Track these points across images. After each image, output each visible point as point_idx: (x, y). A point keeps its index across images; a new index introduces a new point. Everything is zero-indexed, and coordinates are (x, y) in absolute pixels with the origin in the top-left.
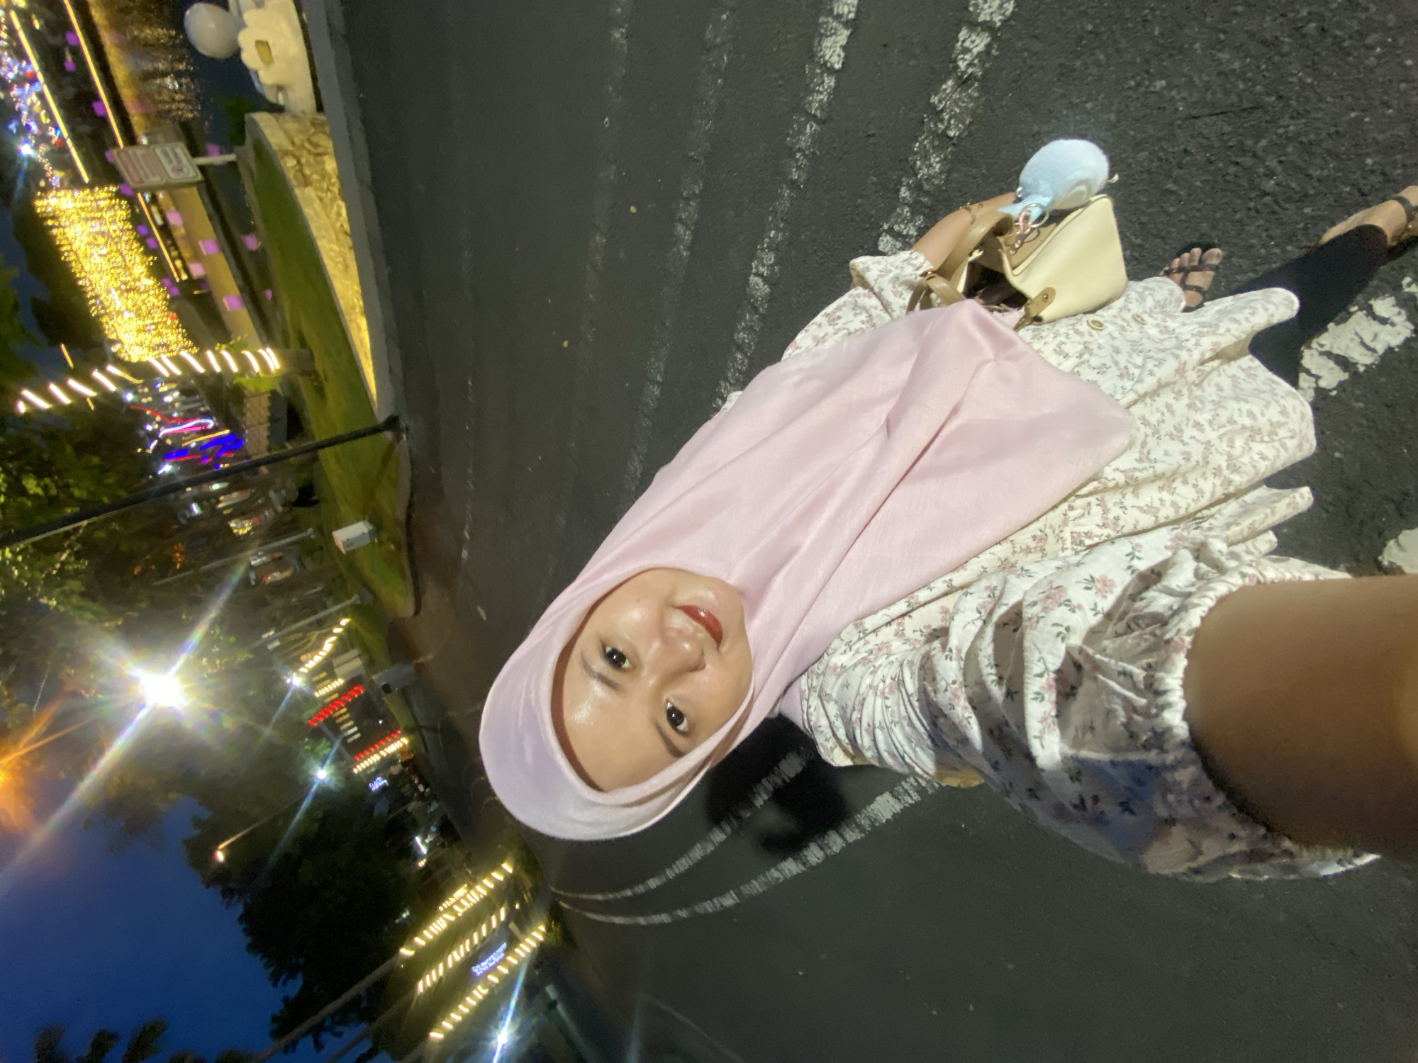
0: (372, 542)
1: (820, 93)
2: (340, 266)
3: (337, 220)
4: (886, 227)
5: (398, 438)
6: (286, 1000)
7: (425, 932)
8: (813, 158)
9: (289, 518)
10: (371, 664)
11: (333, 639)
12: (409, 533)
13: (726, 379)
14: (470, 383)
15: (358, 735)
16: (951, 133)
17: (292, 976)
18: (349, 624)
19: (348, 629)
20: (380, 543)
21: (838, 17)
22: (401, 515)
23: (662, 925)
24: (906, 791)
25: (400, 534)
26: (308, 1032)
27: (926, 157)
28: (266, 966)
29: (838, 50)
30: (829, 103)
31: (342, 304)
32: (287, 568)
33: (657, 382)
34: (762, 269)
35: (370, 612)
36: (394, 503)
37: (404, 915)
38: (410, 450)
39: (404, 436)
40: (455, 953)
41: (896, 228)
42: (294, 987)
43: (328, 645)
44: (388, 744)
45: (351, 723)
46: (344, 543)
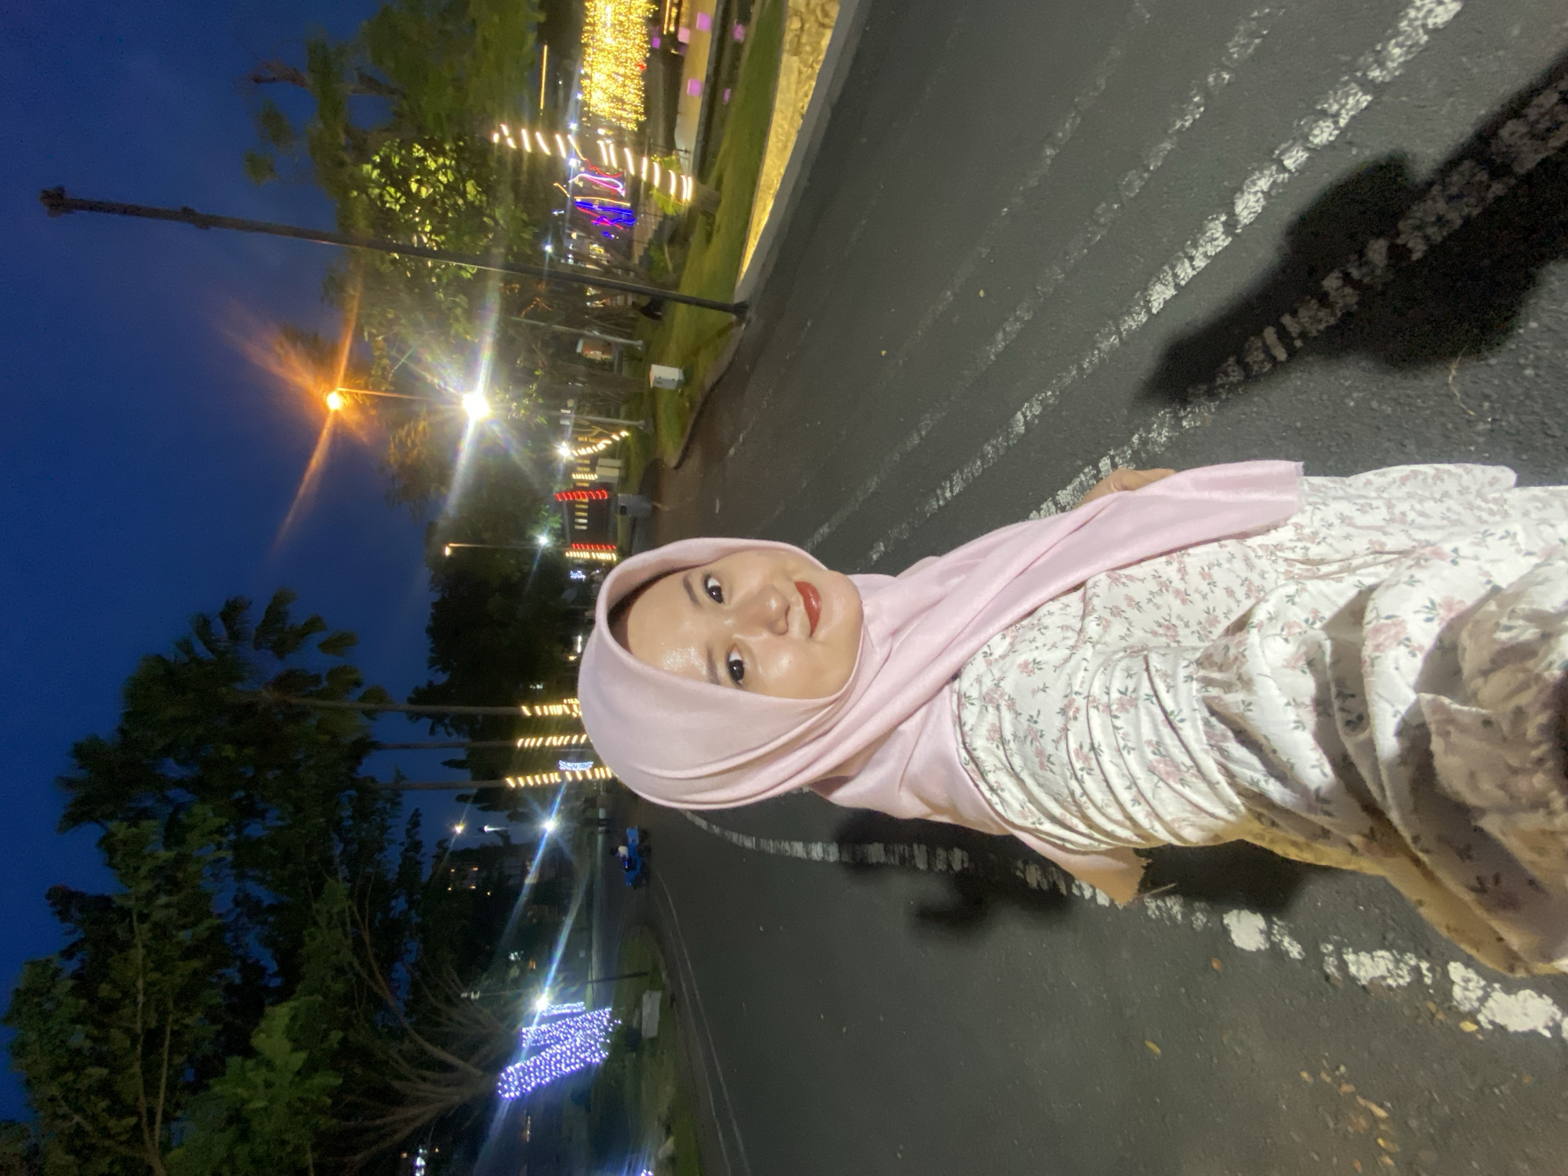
0: (676, 390)
1: (1134, 321)
2: (780, 145)
3: (802, 100)
4: (1112, 453)
5: (739, 324)
6: (430, 684)
7: (545, 707)
8: (1102, 360)
9: (632, 315)
10: (624, 480)
11: (609, 442)
12: (705, 402)
13: (961, 472)
14: (809, 324)
15: (585, 528)
16: (1185, 423)
17: (444, 670)
18: (626, 438)
19: (624, 440)
20: (682, 395)
21: (1175, 276)
22: (709, 382)
23: (699, 828)
24: (894, 853)
25: (699, 399)
26: (430, 715)
27: (1161, 426)
28: (432, 650)
29: (1161, 300)
30: (1135, 332)
31: (763, 180)
32: (609, 354)
33: (920, 435)
34: (1028, 413)
35: (646, 440)
36: (708, 373)
37: (539, 687)
38: (741, 340)
39: (744, 326)
40: (555, 738)
41: (1117, 459)
42: (441, 678)
43: (602, 445)
44: (602, 550)
45: (585, 514)
46: (655, 379)
